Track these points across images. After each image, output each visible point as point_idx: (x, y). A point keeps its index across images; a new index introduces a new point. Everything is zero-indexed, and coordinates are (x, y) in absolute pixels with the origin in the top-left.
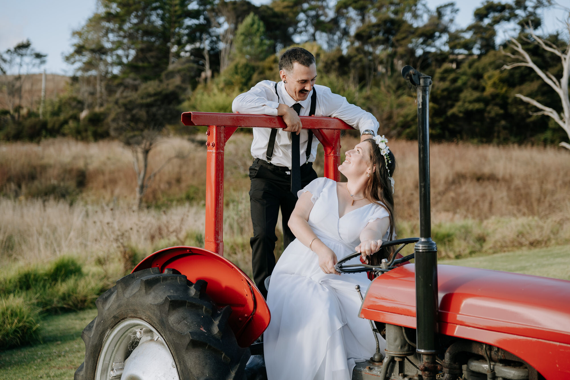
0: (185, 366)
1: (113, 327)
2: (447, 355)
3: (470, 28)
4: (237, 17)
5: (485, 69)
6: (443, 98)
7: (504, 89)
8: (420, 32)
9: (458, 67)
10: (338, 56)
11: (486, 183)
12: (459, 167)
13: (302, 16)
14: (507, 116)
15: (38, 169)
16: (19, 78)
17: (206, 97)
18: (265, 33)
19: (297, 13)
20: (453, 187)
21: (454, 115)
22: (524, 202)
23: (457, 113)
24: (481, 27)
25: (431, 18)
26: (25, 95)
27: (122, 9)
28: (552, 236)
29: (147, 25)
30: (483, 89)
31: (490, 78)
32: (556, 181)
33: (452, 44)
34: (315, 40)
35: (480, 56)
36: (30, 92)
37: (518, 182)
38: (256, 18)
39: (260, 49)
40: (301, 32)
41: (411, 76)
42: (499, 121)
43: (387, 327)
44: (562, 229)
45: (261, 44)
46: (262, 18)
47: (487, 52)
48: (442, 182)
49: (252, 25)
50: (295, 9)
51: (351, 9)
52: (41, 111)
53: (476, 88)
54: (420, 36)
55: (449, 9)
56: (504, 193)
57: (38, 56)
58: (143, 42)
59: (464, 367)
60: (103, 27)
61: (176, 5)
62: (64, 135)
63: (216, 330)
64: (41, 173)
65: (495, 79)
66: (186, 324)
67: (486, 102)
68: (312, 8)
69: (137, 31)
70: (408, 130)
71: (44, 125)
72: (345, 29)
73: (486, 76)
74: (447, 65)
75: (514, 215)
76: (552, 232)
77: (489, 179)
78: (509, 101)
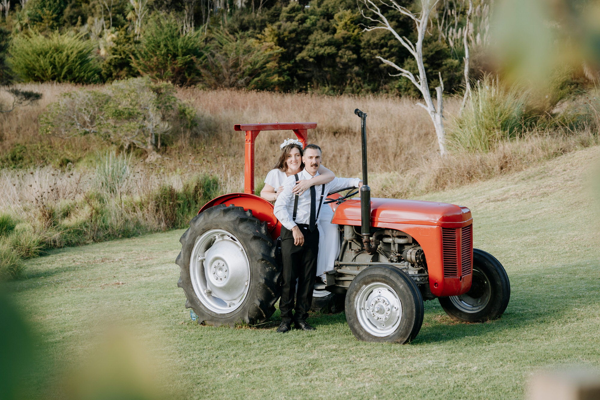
0: (251, 249)
1: (201, 234)
2: (374, 236)
5: (335, 8)
6: (290, 40)
7: (356, 31)
11: (343, 137)
14: (360, 61)
21: (303, 60)
22: (380, 156)
23: (307, 58)
28: (410, 188)
30: (334, 31)
31: (341, 18)
32: (411, 134)
42: (351, 67)
43: (345, 227)
44: (419, 182)
53: (326, 30)
59: (381, 241)
63: (263, 231)
65: (346, 20)
66: (249, 230)
67: (338, 45)
70: (256, 79)
73: (336, 17)
76: (410, 185)
77: (345, 133)
78: (362, 44)
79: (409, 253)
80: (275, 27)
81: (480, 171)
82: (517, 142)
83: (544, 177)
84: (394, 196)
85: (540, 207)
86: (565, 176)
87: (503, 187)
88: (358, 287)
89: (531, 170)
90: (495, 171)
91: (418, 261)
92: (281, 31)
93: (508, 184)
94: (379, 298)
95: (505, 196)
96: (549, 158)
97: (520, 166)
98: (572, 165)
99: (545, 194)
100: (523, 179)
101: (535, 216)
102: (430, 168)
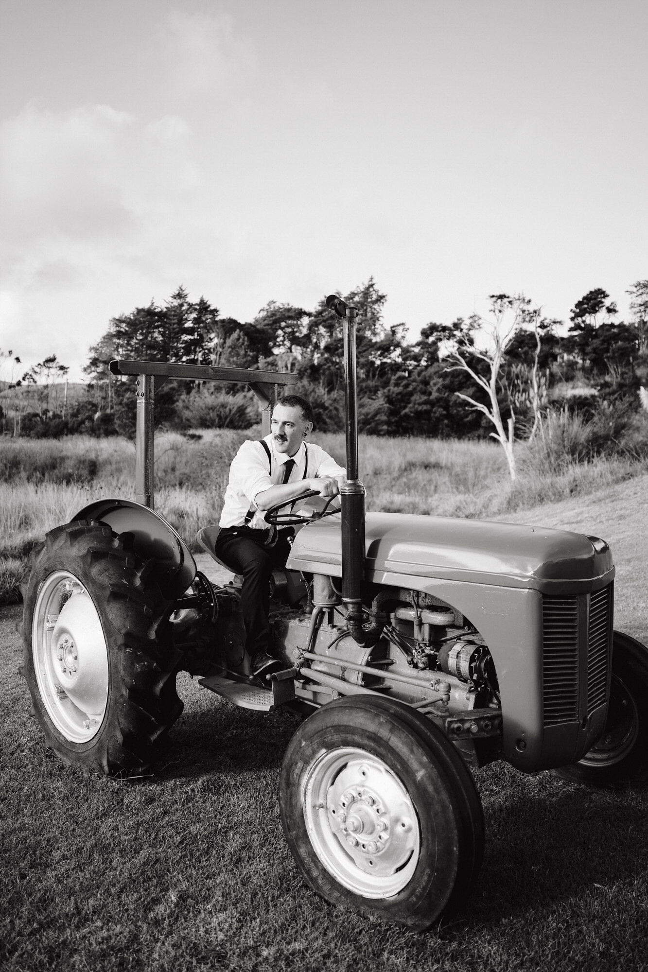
1: (45, 580)
2: (374, 603)
3: (418, 344)
4: (226, 334)
5: (430, 377)
6: (397, 400)
7: (447, 394)
8: (378, 345)
9: (410, 375)
10: (310, 364)
11: (432, 470)
12: (411, 457)
13: (280, 332)
14: (449, 416)
15: (58, 460)
16: (46, 387)
17: (197, 399)
18: (249, 347)
19: (276, 330)
20: (405, 474)
21: (406, 415)
22: (461, 484)
23: (409, 413)
24: (427, 343)
25: (386, 335)
26: (51, 401)
27: (130, 328)
28: (483, 510)
29: (151, 341)
30: (430, 394)
31: (435, 384)
32: (487, 468)
33: (404, 356)
34: (291, 351)
35: (427, 367)
36: (56, 398)
37: (458, 469)
38: (241, 333)
39: (245, 360)
40: (279, 346)
41: (335, 306)
42: (443, 420)
43: (315, 577)
44: (491, 504)
45: (246, 355)
46: (246, 334)
47: (432, 364)
48: (397, 469)
49: (238, 339)
50: (274, 327)
51: (321, 327)
52: (63, 414)
53: (424, 393)
54: (378, 349)
55: (401, 328)
56: (446, 479)
57: (62, 368)
58: (147, 354)
59: (392, 615)
60: (115, 343)
61: (174, 324)
62: (81, 433)
63: (138, 582)
64: (60, 464)
65: (439, 385)
66: (108, 576)
67: (432, 404)
68: (287, 327)
69: (142, 346)
70: (368, 427)
71: (66, 424)
72: (316, 343)
73: (431, 383)
74: (400, 374)
75: (453, 492)
76: (483, 506)
77: (434, 467)
78: (451, 403)
79: (452, 653)
80: (386, 391)
81: (550, 494)
82: (586, 466)
83: (615, 500)
84: (467, 517)
85: (621, 531)
86: (639, 499)
87: (574, 509)
88: (309, 752)
89: (600, 494)
90: (565, 493)
91: (475, 677)
92: (390, 394)
93: (579, 507)
94: (361, 789)
95: (579, 519)
96: (617, 482)
97: (590, 489)
98: (642, 488)
99: (621, 517)
100: (594, 502)
101: (618, 541)
102: (502, 490)
